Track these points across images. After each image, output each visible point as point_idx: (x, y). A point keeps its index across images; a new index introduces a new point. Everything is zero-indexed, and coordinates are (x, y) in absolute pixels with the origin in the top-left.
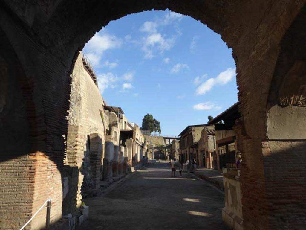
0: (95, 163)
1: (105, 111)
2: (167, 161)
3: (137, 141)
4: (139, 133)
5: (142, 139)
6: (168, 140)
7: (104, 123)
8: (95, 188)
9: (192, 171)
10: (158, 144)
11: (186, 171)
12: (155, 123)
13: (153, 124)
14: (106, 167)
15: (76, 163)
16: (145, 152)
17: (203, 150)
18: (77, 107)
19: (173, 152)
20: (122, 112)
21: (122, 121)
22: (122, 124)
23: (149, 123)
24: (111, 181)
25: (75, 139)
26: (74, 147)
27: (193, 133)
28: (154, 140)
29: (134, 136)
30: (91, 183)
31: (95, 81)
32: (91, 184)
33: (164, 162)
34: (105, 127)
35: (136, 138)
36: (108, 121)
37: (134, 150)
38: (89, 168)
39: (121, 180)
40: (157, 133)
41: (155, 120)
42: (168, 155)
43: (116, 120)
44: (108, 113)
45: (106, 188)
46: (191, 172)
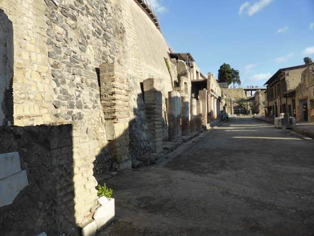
0: (152, 119)
1: (172, 59)
2: (250, 116)
3: (212, 92)
4: (214, 83)
5: (218, 91)
6: (250, 91)
7: (171, 73)
8: (155, 152)
9: (289, 127)
10: (237, 98)
11: (281, 126)
12: (233, 74)
13: (230, 75)
14: (172, 124)
15: (116, 119)
16: (223, 107)
17: (303, 98)
18: (118, 41)
19: (256, 105)
20: (192, 60)
21: (193, 70)
22: (193, 74)
23: (226, 74)
24: (180, 141)
25: (111, 84)
26: (111, 96)
27: (287, 78)
28: (233, 93)
29: (208, 87)
30: (148, 145)
31: (157, 25)
32: (150, 148)
33: (246, 117)
34: (173, 78)
35: (211, 88)
36: (176, 72)
37: (209, 103)
38: (145, 127)
39: (193, 140)
40: (236, 84)
41: (233, 70)
42: (250, 109)
43: (185, 69)
44: (175, 62)
45: (172, 151)
46: (288, 129)
